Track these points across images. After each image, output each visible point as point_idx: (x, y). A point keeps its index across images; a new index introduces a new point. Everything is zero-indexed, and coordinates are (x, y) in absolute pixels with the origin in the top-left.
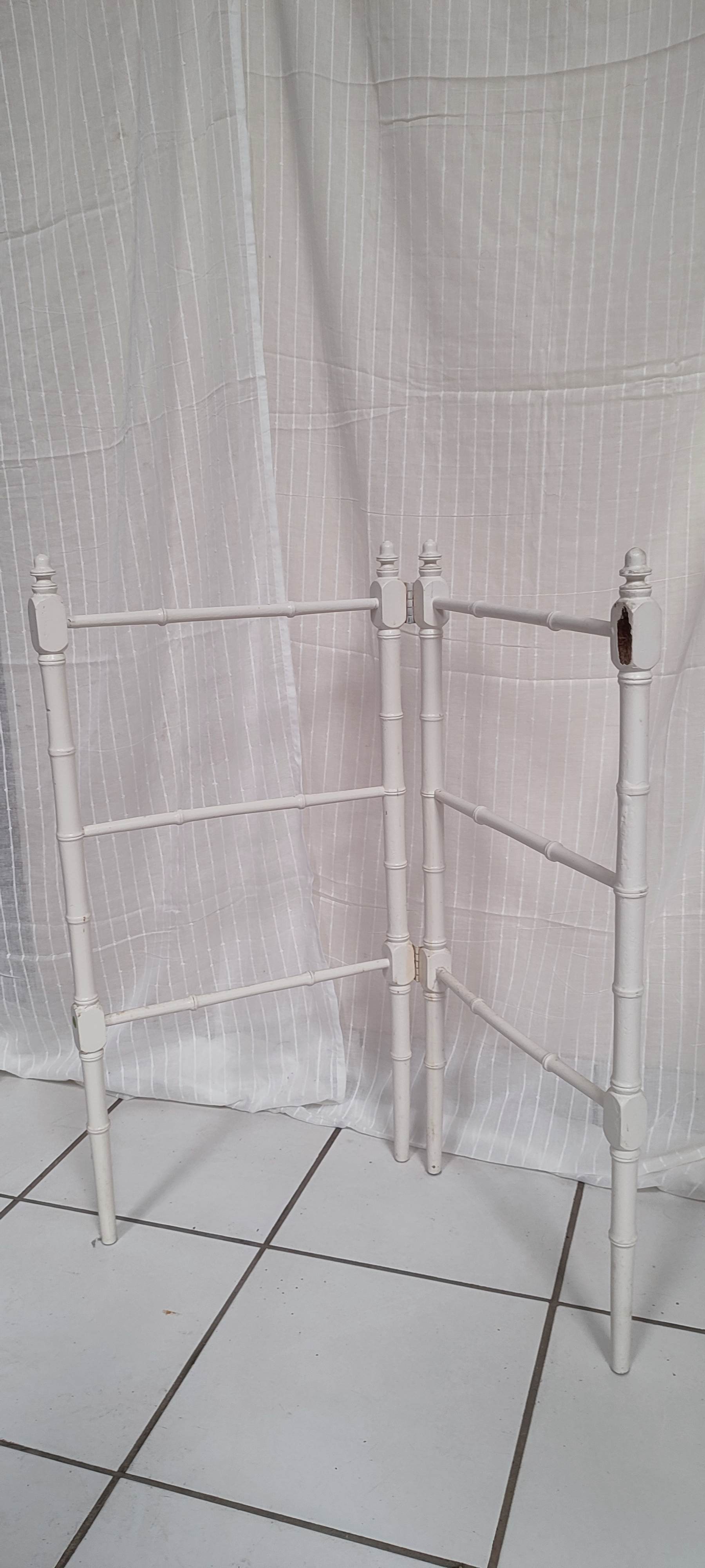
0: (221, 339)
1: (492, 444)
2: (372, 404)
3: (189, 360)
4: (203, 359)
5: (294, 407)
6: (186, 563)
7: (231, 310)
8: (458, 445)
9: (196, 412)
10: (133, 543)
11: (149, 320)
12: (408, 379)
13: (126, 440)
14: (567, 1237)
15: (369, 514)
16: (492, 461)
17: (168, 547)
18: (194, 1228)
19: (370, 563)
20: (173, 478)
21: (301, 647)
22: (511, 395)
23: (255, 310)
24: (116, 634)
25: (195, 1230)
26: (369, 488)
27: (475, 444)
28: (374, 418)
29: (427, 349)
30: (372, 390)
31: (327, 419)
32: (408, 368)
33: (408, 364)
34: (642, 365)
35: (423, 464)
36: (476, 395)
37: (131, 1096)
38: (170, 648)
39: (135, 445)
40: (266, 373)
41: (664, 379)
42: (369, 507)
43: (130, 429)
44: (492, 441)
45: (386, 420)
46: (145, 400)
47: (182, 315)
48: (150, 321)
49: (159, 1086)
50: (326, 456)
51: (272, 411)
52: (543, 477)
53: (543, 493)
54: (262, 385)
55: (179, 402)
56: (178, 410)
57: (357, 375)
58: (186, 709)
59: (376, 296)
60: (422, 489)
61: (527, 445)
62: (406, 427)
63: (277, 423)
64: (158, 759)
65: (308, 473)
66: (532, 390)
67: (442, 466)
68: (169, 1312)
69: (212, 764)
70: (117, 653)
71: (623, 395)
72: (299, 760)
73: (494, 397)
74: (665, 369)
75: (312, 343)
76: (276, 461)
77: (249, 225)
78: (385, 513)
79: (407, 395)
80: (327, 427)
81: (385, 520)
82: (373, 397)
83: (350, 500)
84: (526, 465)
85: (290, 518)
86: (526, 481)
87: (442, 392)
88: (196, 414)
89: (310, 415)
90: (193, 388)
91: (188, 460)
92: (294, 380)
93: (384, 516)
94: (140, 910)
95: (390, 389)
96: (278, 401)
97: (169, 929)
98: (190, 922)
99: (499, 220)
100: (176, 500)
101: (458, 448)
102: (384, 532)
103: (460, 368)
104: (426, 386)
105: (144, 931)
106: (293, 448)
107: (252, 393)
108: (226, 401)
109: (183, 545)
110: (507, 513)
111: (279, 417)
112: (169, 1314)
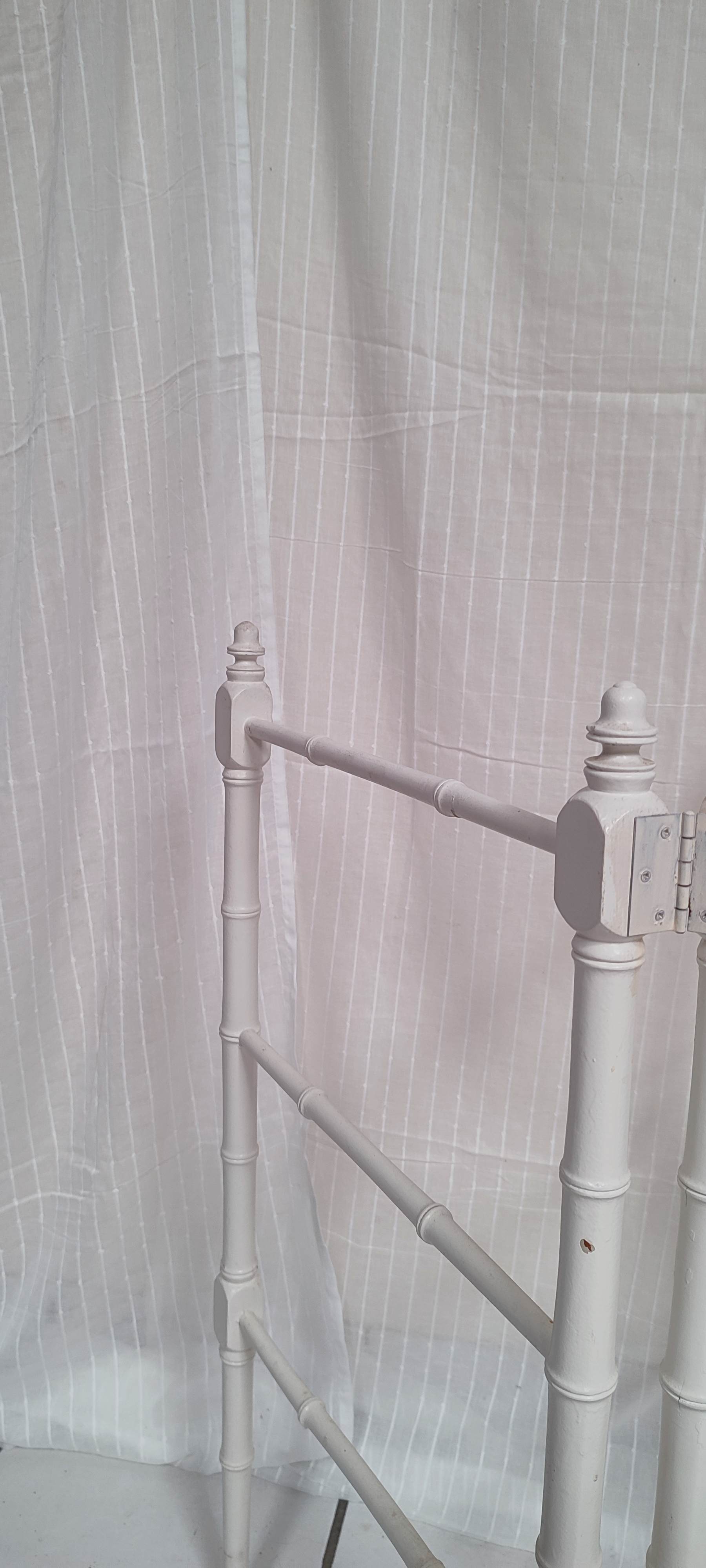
0: (191, 291)
1: (622, 473)
2: (432, 404)
3: (135, 323)
4: (159, 323)
5: (301, 404)
6: (122, 637)
7: (209, 245)
8: (565, 473)
9: (145, 405)
10: (41, 605)
11: (77, 254)
12: (487, 368)
13: (33, 442)
15: (420, 573)
16: (620, 499)
17: (95, 612)
19: (418, 647)
20: (105, 506)
22: (656, 399)
23: (246, 250)
24: (8, 746)
26: (423, 533)
27: (593, 472)
28: (434, 426)
29: (520, 324)
30: (433, 383)
31: (351, 425)
32: (488, 352)
33: (488, 346)
35: (508, 500)
36: (598, 397)
38: (92, 765)
39: (49, 452)
40: (260, 349)
42: (420, 562)
43: (41, 426)
44: (622, 468)
45: (453, 430)
46: (67, 381)
48: (80, 254)
49: (59, 1429)
50: (347, 481)
51: (267, 409)
54: (253, 368)
55: (118, 388)
56: (116, 401)
57: (410, 357)
58: (116, 859)
59: (442, 239)
60: (504, 537)
61: (680, 476)
62: (483, 441)
63: (274, 427)
64: (69, 933)
65: (319, 507)
66: (690, 392)
67: (537, 504)
69: (157, 947)
70: (11, 777)
72: (292, 941)
73: (627, 400)
75: (332, 308)
76: (271, 487)
77: (241, 115)
78: (445, 572)
79: (486, 393)
80: (350, 437)
81: (444, 583)
82: (433, 392)
83: (385, 550)
84: (677, 507)
85: (290, 574)
86: (675, 532)
87: (542, 391)
88: (145, 408)
89: (325, 419)
90: (141, 367)
91: (130, 479)
92: (302, 364)
93: (445, 577)
94: (34, 1161)
95: (459, 382)
96: (276, 393)
97: (79, 1195)
98: (114, 1189)
99: (650, 126)
100: (109, 541)
101: (565, 477)
102: (443, 600)
103: (572, 355)
104: (516, 381)
105: (39, 1190)
106: (297, 468)
107: (237, 379)
108: (197, 389)
109: (118, 609)
110: (642, 580)
111: (277, 418)
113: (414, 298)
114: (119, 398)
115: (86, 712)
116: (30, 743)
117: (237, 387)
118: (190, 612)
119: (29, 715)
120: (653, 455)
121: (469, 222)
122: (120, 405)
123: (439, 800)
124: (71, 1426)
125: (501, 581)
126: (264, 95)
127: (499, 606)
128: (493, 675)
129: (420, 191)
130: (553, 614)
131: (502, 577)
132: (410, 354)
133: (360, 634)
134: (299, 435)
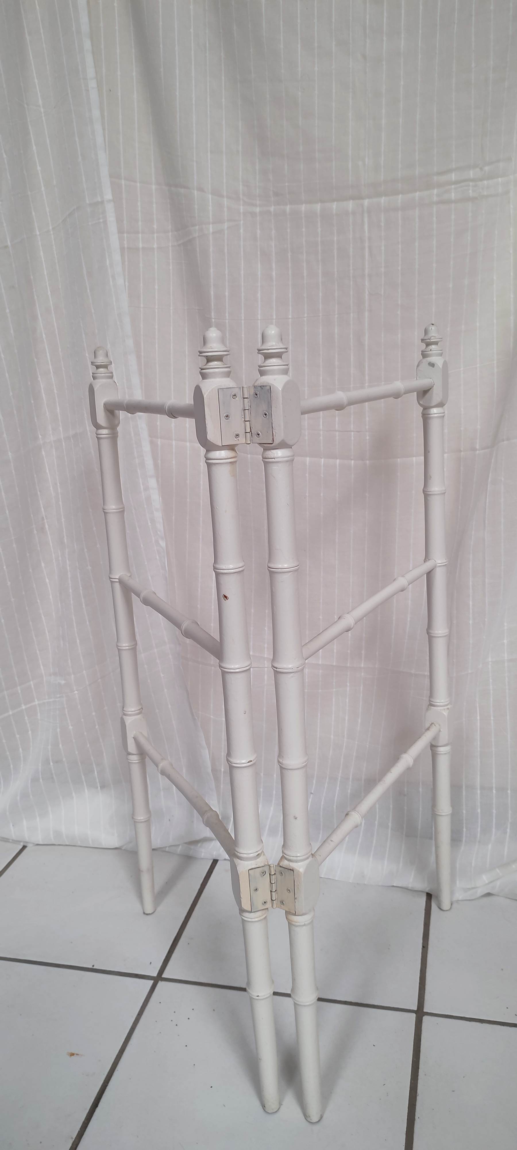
1: (320, 251)
2: (211, 220)
3: (43, 188)
4: (55, 187)
5: (140, 227)
6: (52, 373)
7: (77, 140)
8: (289, 254)
9: (52, 236)
12: (241, 196)
14: (423, 947)
15: (213, 320)
16: (320, 267)
17: (35, 360)
18: (93, 966)
20: (36, 297)
21: (159, 443)
22: (334, 205)
23: (100, 140)
25: (94, 967)
26: (212, 296)
27: (304, 252)
28: (213, 233)
29: (257, 168)
30: (210, 208)
31: (170, 237)
32: (241, 187)
33: (241, 183)
34: (450, 171)
35: (259, 273)
36: (303, 207)
37: (33, 843)
38: (43, 450)
40: (113, 197)
41: (471, 184)
42: (213, 314)
44: (320, 248)
45: (224, 234)
46: (5, 225)
47: (34, 147)
50: (171, 271)
51: (120, 231)
52: (367, 278)
53: (367, 293)
54: (110, 208)
55: (36, 228)
56: (36, 235)
57: (196, 194)
58: (61, 503)
59: (209, 122)
60: (259, 295)
61: (351, 249)
62: (242, 240)
63: (125, 242)
64: (39, 549)
65: (156, 287)
66: (353, 200)
67: (276, 274)
68: (72, 1054)
69: (86, 550)
71: (435, 199)
72: (163, 544)
73: (319, 208)
74: (471, 174)
75: (153, 168)
76: (127, 277)
77: (89, 60)
78: (227, 318)
79: (242, 211)
80: (170, 245)
81: (227, 325)
82: (211, 213)
84: (351, 268)
85: (142, 328)
86: (351, 283)
87: (273, 207)
88: (53, 238)
89: (155, 235)
90: (48, 214)
91: (48, 280)
92: (139, 204)
93: (227, 321)
94: (31, 682)
95: (226, 206)
96: (125, 222)
97: (57, 698)
98: (74, 691)
99: (316, 45)
100: (40, 317)
101: (289, 257)
103: (287, 184)
104: (258, 202)
105: (36, 700)
106: (141, 265)
107: (101, 216)
108: (78, 224)
109: (49, 357)
110: (336, 313)
111: (127, 237)
112: (72, 1056)
113: (195, 159)
114: (38, 233)
115: (36, 418)
116: (4, 436)
117: (101, 220)
119: (2, 419)
121: (224, 111)
122: (39, 237)
123: (166, 410)
124: (64, 829)
125: (259, 321)
126: (103, 47)
129: (194, 95)
131: (259, 318)
133: (187, 361)
134: (141, 246)
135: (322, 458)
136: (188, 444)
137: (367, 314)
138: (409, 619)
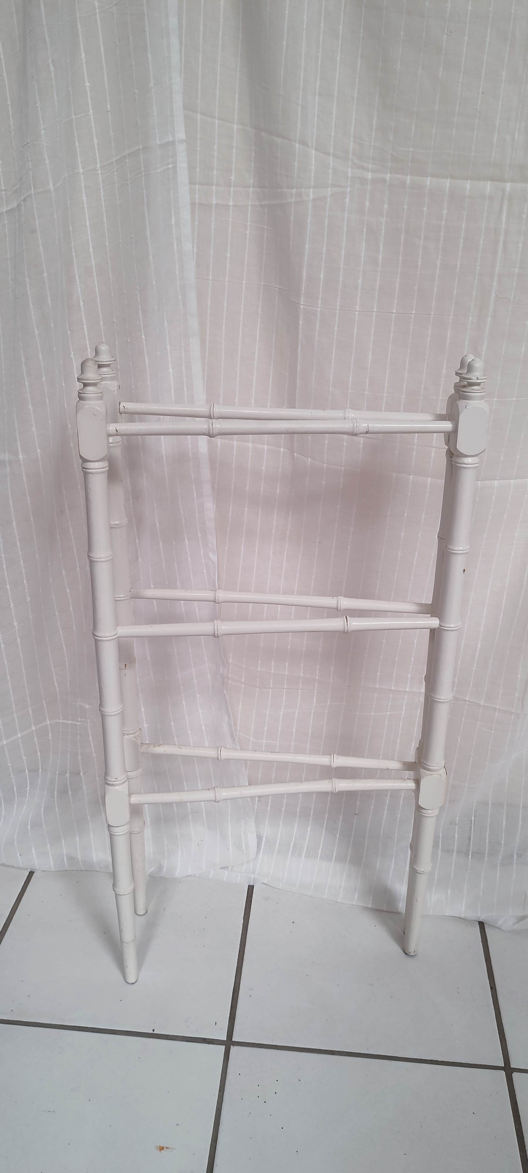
0: (136, 91)
1: (442, 238)
2: (312, 183)
3: (91, 112)
4: (109, 113)
5: (215, 178)
7: (149, 55)
8: (403, 236)
9: (100, 176)
10: (36, 331)
11: (50, 60)
12: (351, 156)
15: (302, 307)
16: (440, 256)
17: (69, 332)
18: (153, 1030)
19: (299, 358)
20: (74, 254)
21: (219, 443)
22: (468, 185)
23: (175, 58)
24: (17, 432)
25: (154, 1032)
26: (304, 278)
27: (422, 236)
28: (314, 199)
29: (374, 123)
30: (313, 167)
31: (251, 194)
32: (352, 144)
33: (352, 139)
35: (363, 254)
36: (428, 181)
39: (36, 217)
40: (186, 137)
42: (302, 299)
43: (30, 196)
44: (442, 234)
45: (326, 203)
46: (47, 161)
47: (83, 55)
48: (52, 61)
50: (248, 236)
51: (192, 182)
52: (496, 278)
53: (493, 295)
54: (181, 150)
55: (80, 163)
56: (79, 173)
59: (320, 54)
60: (360, 281)
61: (481, 242)
62: (346, 212)
63: (197, 196)
65: (228, 255)
66: (491, 180)
67: (382, 257)
68: (162, 1148)
70: (20, 453)
73: (448, 184)
75: (237, 103)
76: (196, 240)
78: (319, 306)
79: (349, 175)
80: (250, 203)
81: (319, 314)
82: (313, 175)
83: (275, 287)
84: (478, 264)
85: (209, 304)
86: (476, 281)
87: (389, 174)
88: (101, 179)
89: (232, 189)
90: (96, 147)
91: (91, 234)
92: (216, 147)
93: (319, 309)
94: (44, 702)
95: (331, 167)
96: (198, 169)
97: (77, 721)
100: (78, 280)
101: (402, 239)
102: (317, 327)
103: (411, 149)
104: (370, 166)
105: (48, 720)
106: (213, 226)
107: (170, 160)
108: (143, 169)
109: (86, 330)
110: (452, 314)
111: (199, 189)
112: (162, 1151)
113: (300, 102)
114: (81, 171)
116: (32, 430)
117: (170, 166)
118: (142, 335)
119: (31, 411)
120: (464, 226)
121: (340, 41)
122: (82, 176)
124: (79, 857)
125: (357, 312)
127: (355, 331)
128: (350, 379)
129: (305, 17)
130: (392, 336)
131: (358, 309)
132: (297, 145)
133: (257, 347)
134: (214, 202)
135: (411, 475)
136: (250, 445)
137: (489, 320)
138: (479, 646)
